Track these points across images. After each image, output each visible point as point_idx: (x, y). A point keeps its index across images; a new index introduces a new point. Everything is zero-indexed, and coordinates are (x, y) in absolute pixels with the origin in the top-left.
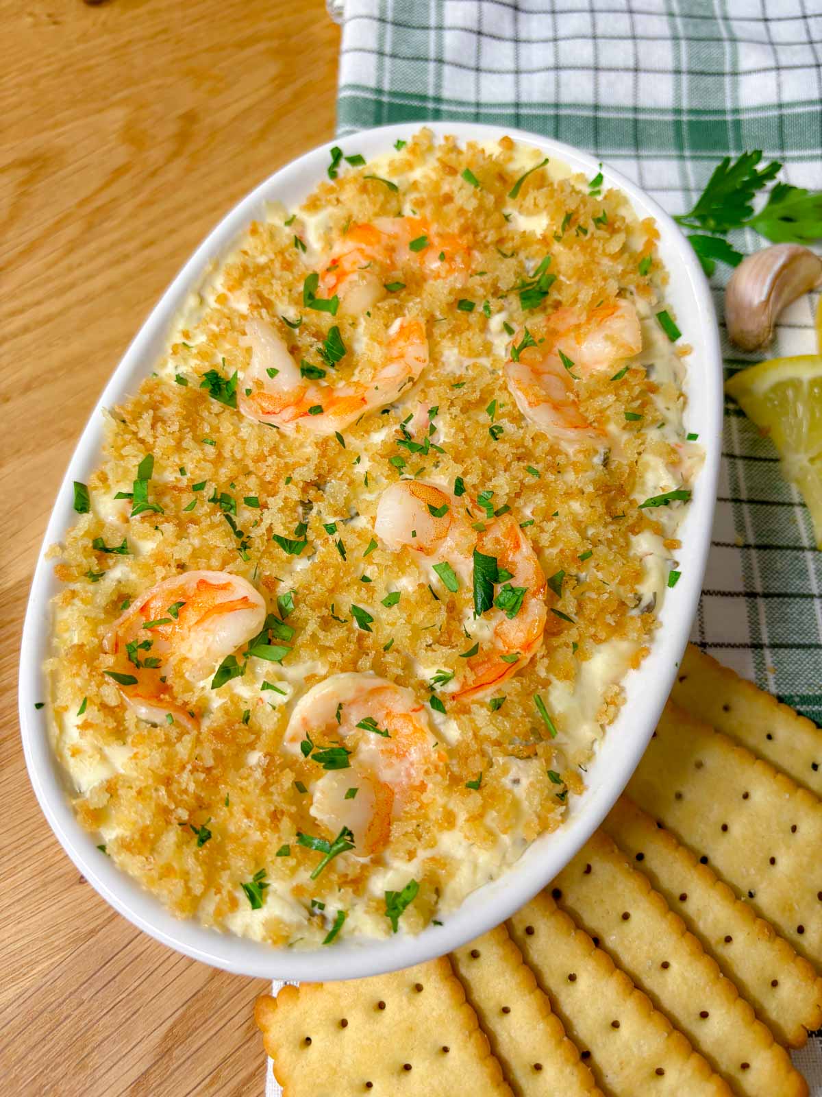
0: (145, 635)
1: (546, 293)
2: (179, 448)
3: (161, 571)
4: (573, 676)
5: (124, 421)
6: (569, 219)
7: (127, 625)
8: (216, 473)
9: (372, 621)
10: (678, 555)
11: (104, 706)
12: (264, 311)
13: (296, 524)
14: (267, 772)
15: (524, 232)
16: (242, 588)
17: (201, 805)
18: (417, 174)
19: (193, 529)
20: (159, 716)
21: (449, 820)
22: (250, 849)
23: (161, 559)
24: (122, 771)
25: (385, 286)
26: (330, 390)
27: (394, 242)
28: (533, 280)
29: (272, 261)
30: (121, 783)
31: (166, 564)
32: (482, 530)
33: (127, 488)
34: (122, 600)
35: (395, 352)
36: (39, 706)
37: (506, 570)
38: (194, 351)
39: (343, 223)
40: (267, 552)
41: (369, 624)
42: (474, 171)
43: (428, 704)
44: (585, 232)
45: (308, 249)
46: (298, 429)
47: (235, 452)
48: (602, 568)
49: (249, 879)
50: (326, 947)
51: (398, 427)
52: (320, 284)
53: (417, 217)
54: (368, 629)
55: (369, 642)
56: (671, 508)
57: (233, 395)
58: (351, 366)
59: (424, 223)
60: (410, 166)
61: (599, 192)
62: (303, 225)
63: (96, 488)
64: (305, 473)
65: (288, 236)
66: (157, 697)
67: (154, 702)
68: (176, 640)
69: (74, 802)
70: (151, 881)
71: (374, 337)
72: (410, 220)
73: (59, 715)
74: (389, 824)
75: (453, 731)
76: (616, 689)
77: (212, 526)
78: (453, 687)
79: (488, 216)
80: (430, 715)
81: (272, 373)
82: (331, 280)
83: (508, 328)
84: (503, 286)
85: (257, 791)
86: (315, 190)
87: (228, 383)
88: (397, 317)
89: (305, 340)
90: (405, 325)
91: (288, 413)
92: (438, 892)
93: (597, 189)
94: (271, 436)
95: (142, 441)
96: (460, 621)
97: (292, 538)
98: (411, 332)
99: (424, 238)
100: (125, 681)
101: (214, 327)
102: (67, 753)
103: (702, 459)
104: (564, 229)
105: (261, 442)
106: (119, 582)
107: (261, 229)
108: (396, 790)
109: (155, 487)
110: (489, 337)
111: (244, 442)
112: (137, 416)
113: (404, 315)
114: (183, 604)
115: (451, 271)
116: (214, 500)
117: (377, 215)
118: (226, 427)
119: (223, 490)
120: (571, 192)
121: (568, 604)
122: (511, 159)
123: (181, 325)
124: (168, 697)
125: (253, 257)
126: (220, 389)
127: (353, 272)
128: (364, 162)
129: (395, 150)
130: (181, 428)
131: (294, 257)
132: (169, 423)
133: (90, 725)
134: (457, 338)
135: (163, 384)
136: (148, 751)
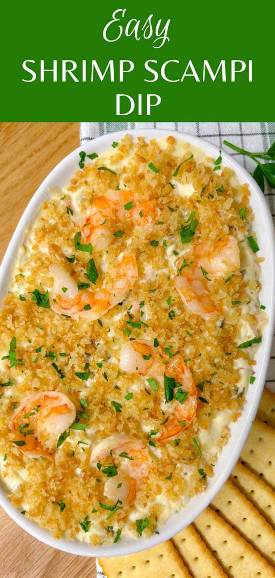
0: (26, 421)
1: (193, 233)
3: (28, 392)
4: (208, 427)
6: (204, 189)
7: (17, 417)
8: (45, 342)
9: (121, 407)
10: (255, 368)
11: (14, 456)
12: (56, 254)
13: (84, 365)
14: (84, 478)
15: (182, 197)
16: (64, 399)
17: (60, 493)
19: (38, 371)
20: (38, 457)
21: (159, 490)
22: (81, 509)
23: (27, 387)
24: (25, 480)
25: (114, 234)
26: (93, 294)
27: (117, 207)
28: (186, 224)
29: (57, 223)
30: (26, 487)
31: (29, 389)
32: (167, 364)
33: (6, 354)
34: (14, 405)
35: (122, 272)
37: (179, 383)
38: (26, 279)
39: (90, 196)
40: (73, 379)
41: (120, 409)
42: (154, 164)
43: (148, 444)
44: (212, 197)
45: (74, 212)
46: (80, 318)
47: (53, 331)
48: (221, 378)
49: (83, 521)
50: (115, 544)
51: (125, 313)
52: (82, 234)
53: (127, 189)
54: (120, 411)
55: (121, 418)
56: (252, 347)
57: (48, 303)
58: (102, 280)
59: (131, 193)
60: (121, 158)
61: (219, 168)
62: (70, 198)
64: (86, 341)
65: (63, 205)
66: (35, 449)
67: (34, 452)
68: (39, 422)
69: (9, 496)
70: (44, 525)
71: (111, 263)
72: (124, 191)
74: (136, 492)
75: (158, 452)
76: (227, 431)
77: (47, 369)
78: (158, 435)
79: (163, 187)
80: (149, 448)
81: (65, 290)
82: (87, 231)
83: (175, 253)
84: (172, 229)
85: (82, 487)
86: (74, 176)
87: (44, 295)
88: (121, 252)
89: (78, 269)
90: (126, 256)
91: (74, 310)
92: (156, 519)
93: (218, 166)
94: (68, 323)
95: (9, 329)
96: (159, 404)
97: (83, 371)
98: (128, 261)
99: (131, 203)
100: (21, 444)
102: (3, 476)
103: (267, 321)
104: (202, 196)
105: (64, 327)
106: (11, 397)
107: (49, 205)
108: (137, 479)
109: (19, 351)
110: (166, 258)
111: (56, 326)
112: (5, 319)
113: (124, 251)
114: (39, 406)
115: (146, 222)
116: (46, 356)
117: (106, 189)
118: (47, 320)
119: (50, 350)
121: (206, 395)
122: (174, 150)
123: (17, 265)
124: (39, 448)
125: (47, 221)
126: (41, 301)
127: (97, 227)
128: (98, 156)
129: (113, 147)
130: (26, 322)
131: (67, 219)
132: (20, 320)
133: (10, 464)
134: (151, 261)
135: (14, 298)
136: (35, 473)
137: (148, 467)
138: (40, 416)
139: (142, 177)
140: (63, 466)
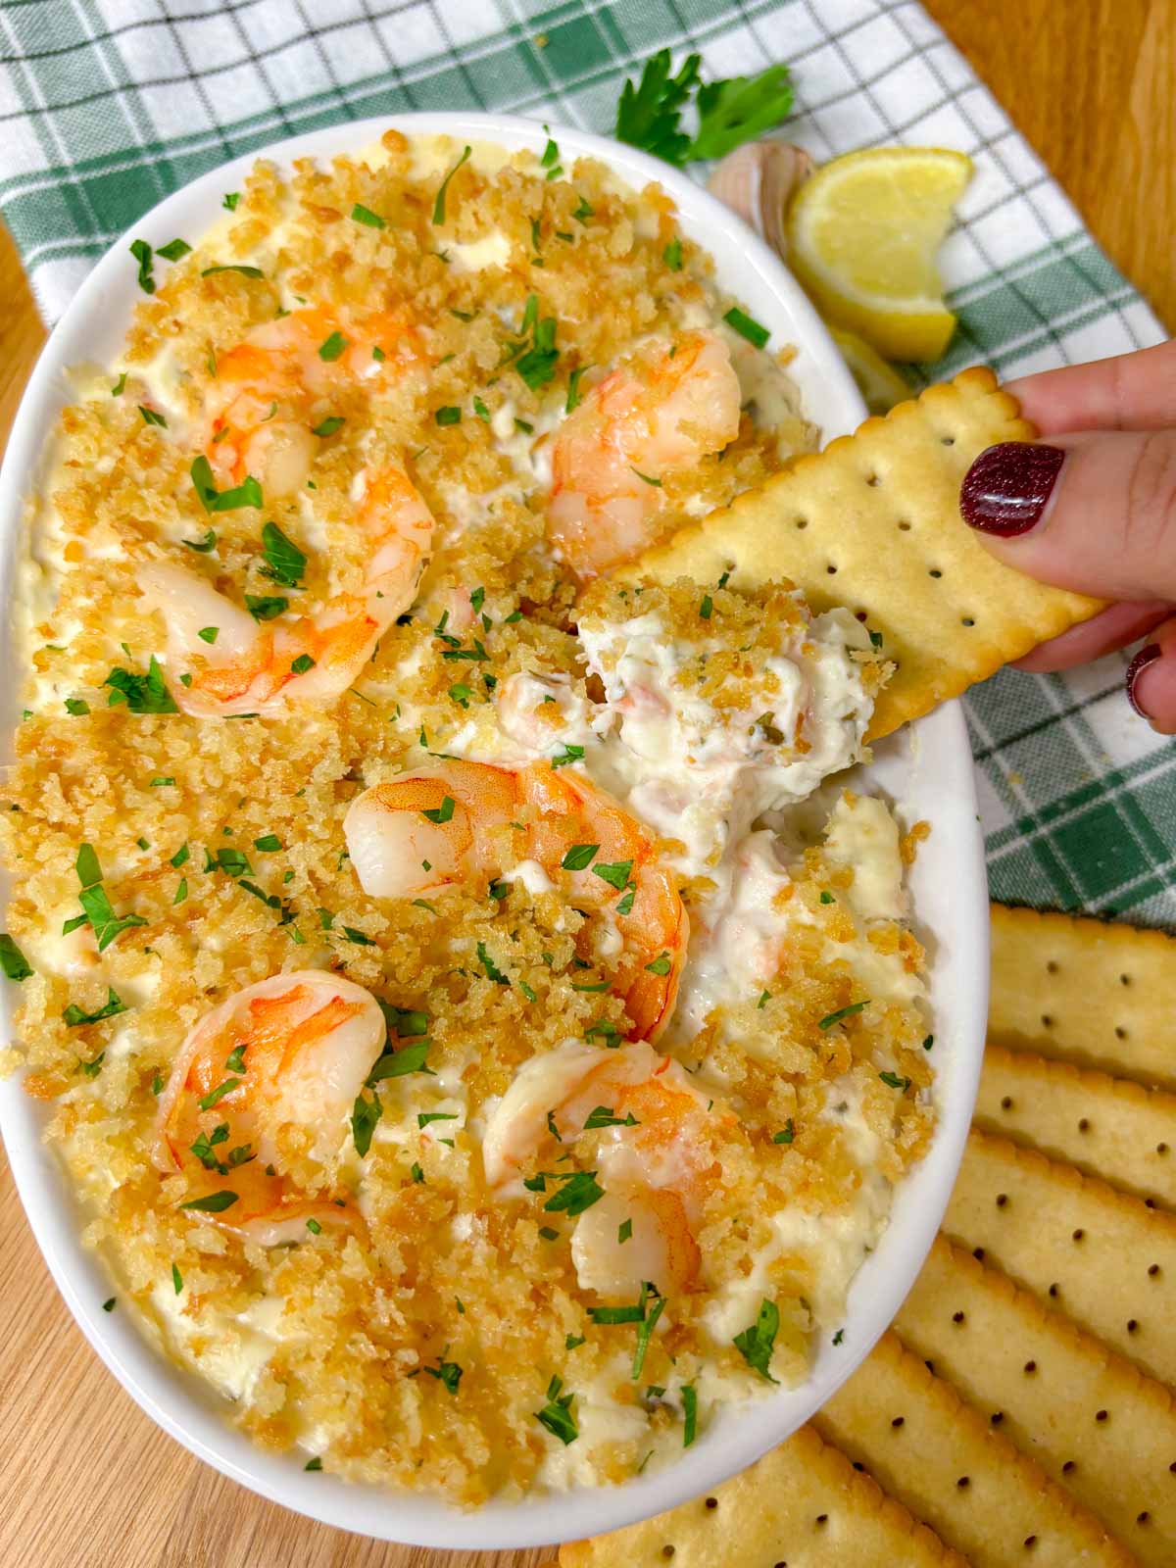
0: (212, 1120)
1: (554, 352)
2: (123, 812)
3: (188, 1013)
5: (16, 808)
6: (539, 228)
7: (176, 1117)
8: (195, 822)
11: (208, 1261)
12: (150, 546)
14: (494, 1239)
15: (483, 271)
16: (324, 987)
17: (426, 1332)
18: (279, 238)
19: (199, 926)
20: (296, 1228)
21: (776, 1196)
22: (524, 1359)
23: (182, 995)
24: (281, 1338)
25: (314, 432)
26: (307, 625)
27: (295, 359)
28: (523, 339)
29: (121, 460)
30: (291, 1358)
31: (190, 998)
33: (74, 910)
34: (149, 1080)
35: (377, 528)
36: (109, 1306)
38: (72, 652)
39: (203, 357)
42: (367, 204)
44: (569, 237)
45: (167, 419)
46: (290, 705)
47: (210, 780)
49: (544, 1402)
50: (690, 1448)
51: (430, 640)
52: (213, 466)
53: (310, 305)
57: (166, 695)
58: (321, 573)
59: (326, 311)
60: (261, 230)
61: (559, 170)
62: (140, 383)
63: (24, 931)
64: (330, 769)
65: (126, 410)
66: (278, 1203)
67: (278, 1213)
68: (260, 1106)
69: (234, 1420)
70: (407, 1477)
71: (334, 517)
72: (301, 314)
73: (145, 1300)
74: (694, 1238)
77: (228, 908)
79: (417, 266)
81: (209, 634)
82: (226, 455)
83: (524, 427)
84: (486, 364)
85: (496, 1272)
86: (134, 321)
87: (148, 678)
88: (353, 473)
89: (234, 562)
90: (373, 480)
91: (261, 686)
92: (806, 1304)
93: (554, 167)
94: (255, 733)
95: (59, 827)
98: (389, 488)
99: (337, 336)
100: (219, 1203)
101: (83, 602)
102: (190, 1354)
104: (537, 246)
105: (242, 749)
106: (134, 1056)
107: (82, 417)
108: (682, 1188)
109: (115, 887)
110: (502, 450)
111: (215, 758)
112: (35, 793)
113: (364, 465)
114: (244, 1048)
115: (400, 370)
116: (211, 867)
117: (247, 325)
118: (177, 747)
119: (218, 846)
120: (524, 186)
122: (410, 164)
123: (30, 619)
124: (293, 1196)
125: (90, 465)
126: (141, 694)
127: (256, 429)
128: (188, 248)
129: (227, 212)
130: (112, 780)
131: (153, 440)
132: (89, 781)
133: (203, 1299)
134: (457, 469)
135: (49, 724)
136: (307, 1291)
137: (702, 1130)
138: (258, 1085)
139: (343, 260)
140: (397, 1221)
